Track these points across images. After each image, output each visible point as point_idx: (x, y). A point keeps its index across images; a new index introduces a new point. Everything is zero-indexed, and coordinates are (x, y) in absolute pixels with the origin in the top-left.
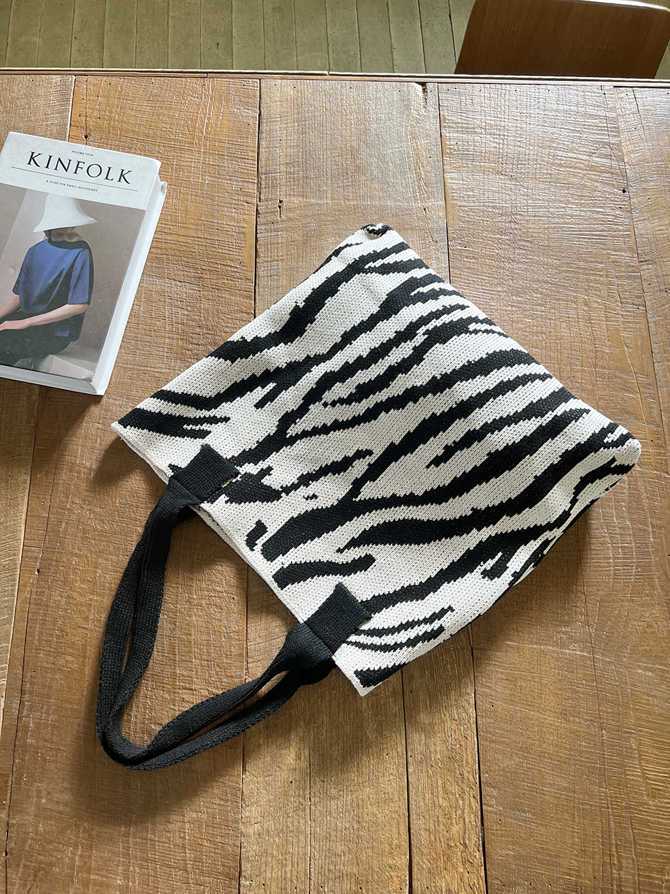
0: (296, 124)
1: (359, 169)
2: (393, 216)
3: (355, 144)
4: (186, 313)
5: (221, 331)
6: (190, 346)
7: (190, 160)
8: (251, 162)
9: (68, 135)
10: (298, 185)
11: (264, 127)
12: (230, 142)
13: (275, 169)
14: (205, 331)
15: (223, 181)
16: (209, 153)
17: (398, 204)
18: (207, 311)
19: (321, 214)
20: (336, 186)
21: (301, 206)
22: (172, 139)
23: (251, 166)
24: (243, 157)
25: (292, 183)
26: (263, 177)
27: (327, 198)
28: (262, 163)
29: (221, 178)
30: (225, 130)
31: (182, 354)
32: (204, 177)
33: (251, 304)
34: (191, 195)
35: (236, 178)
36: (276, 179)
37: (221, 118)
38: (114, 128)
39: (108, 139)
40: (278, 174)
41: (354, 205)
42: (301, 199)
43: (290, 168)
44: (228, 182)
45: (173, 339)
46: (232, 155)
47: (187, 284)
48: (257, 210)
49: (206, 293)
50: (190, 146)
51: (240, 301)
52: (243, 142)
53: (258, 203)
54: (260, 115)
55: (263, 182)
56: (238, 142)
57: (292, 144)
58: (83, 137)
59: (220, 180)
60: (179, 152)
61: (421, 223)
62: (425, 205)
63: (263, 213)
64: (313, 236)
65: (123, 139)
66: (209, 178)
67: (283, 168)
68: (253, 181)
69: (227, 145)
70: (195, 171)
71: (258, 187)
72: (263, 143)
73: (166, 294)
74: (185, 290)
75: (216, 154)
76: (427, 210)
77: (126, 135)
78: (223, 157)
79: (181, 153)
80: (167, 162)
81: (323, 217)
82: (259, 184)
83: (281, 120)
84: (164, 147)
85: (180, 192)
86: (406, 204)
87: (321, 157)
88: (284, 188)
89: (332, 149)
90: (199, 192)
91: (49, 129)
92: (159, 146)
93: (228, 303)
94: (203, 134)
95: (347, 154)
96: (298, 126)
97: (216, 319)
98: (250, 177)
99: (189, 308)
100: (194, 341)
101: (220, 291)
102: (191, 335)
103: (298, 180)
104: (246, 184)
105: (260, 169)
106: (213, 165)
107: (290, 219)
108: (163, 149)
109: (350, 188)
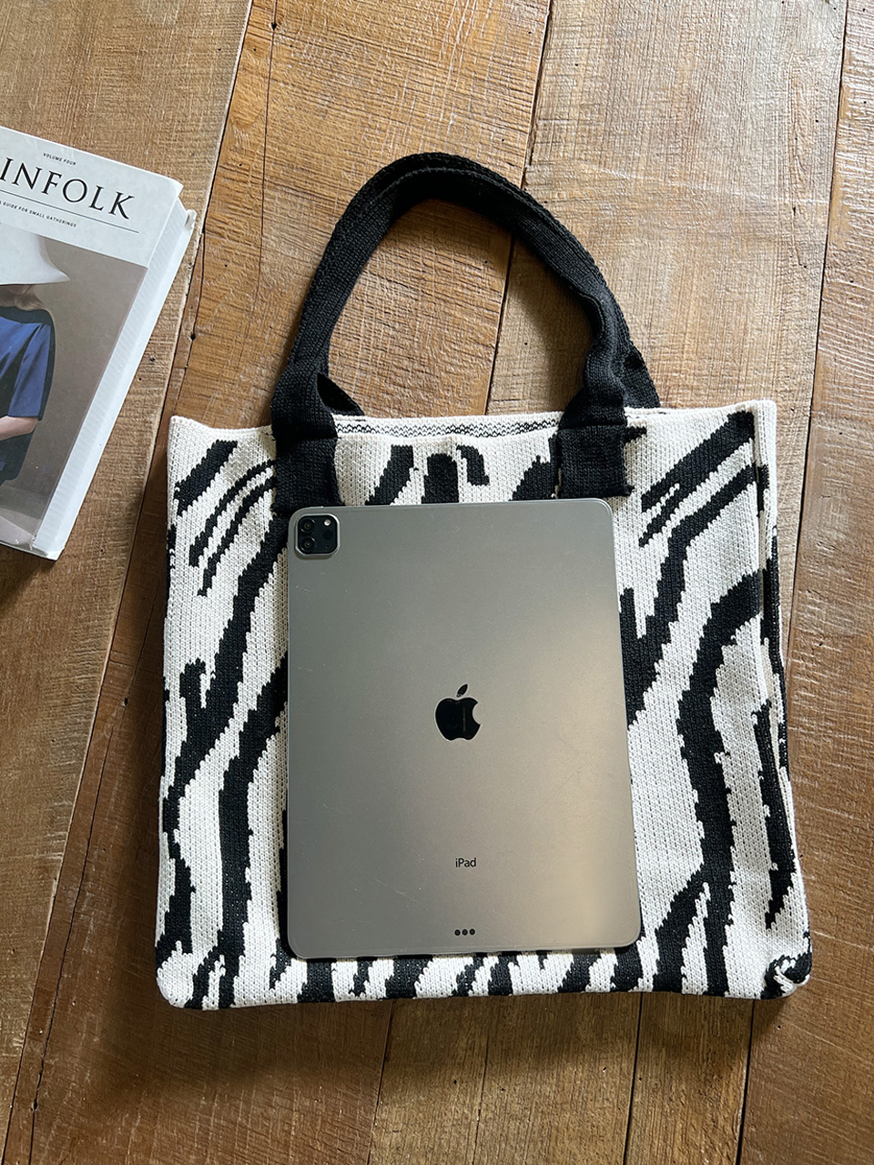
0: (606, 40)
1: (696, 128)
2: (741, 214)
3: (696, 85)
4: (391, 333)
5: (441, 370)
6: (391, 388)
7: (429, 82)
8: (525, 96)
9: (246, 20)
10: (595, 143)
11: (555, 40)
12: (497, 59)
13: (561, 113)
14: (416, 366)
15: (477, 123)
16: (461, 74)
17: (752, 194)
18: (424, 333)
19: (624, 196)
20: (655, 152)
21: (594, 180)
22: (406, 44)
23: (525, 103)
24: (514, 86)
25: (585, 140)
26: (541, 123)
27: (637, 170)
28: (543, 100)
29: (473, 118)
30: (491, 38)
31: (377, 398)
32: (447, 113)
33: (493, 331)
34: (425, 140)
35: (498, 122)
36: (560, 130)
37: (487, 16)
38: (318, 15)
39: (307, 33)
40: (565, 122)
41: (679, 188)
42: (595, 168)
43: (586, 113)
44: (485, 126)
45: (366, 372)
46: (497, 81)
47: (399, 287)
48: (524, 177)
49: (426, 305)
50: (432, 58)
51: (477, 325)
52: (517, 62)
53: (527, 166)
54: (550, 18)
55: (539, 133)
56: (508, 60)
57: (595, 74)
58: (270, 25)
59: (472, 121)
60: (414, 66)
61: (785, 231)
62: (797, 202)
63: (532, 185)
64: (607, 232)
65: (331, 36)
66: (456, 116)
67: (575, 113)
68: (524, 129)
69: (491, 64)
70: (435, 101)
71: (530, 139)
72: (548, 66)
73: (365, 298)
74: (394, 295)
75: (471, 77)
76: (798, 212)
77: (336, 29)
78: (481, 83)
79: (417, 69)
80: (393, 82)
81: (627, 202)
82: (533, 134)
83: (582, 32)
84: (392, 56)
85: (408, 134)
86: (764, 197)
87: (639, 100)
88: (571, 147)
89: (657, 89)
90: (437, 137)
91: (219, 7)
92: (385, 53)
93: (457, 326)
94: (455, 41)
95: (680, 100)
96: (609, 43)
97: (436, 348)
98: (521, 122)
99: (397, 326)
100: (399, 380)
101: (448, 305)
102: (395, 370)
103: (596, 136)
104: (512, 133)
105: (538, 111)
106: (465, 95)
107: (574, 199)
108: (389, 58)
109: (678, 158)
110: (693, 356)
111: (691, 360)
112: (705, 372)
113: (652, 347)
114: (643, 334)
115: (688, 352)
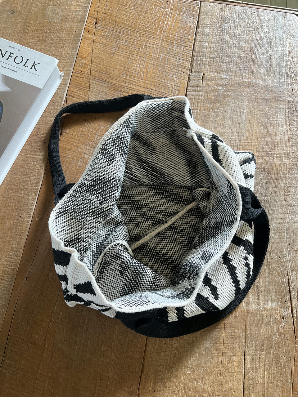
0: (219, 30)
1: (254, 61)
2: (272, 92)
3: (253, 45)
7: (153, 43)
8: (189, 48)
9: (86, 21)
10: (216, 65)
11: (200, 29)
12: (179, 36)
13: (203, 55)
15: (171, 58)
16: (165, 41)
17: (276, 84)
19: (227, 85)
20: (239, 69)
21: (216, 79)
22: (144, 30)
23: (189, 51)
24: (185, 45)
25: (212, 64)
26: (195, 58)
27: (232, 75)
28: (196, 50)
29: (170, 56)
30: (176, 28)
32: (160, 54)
34: (151, 64)
35: (179, 57)
36: (203, 61)
37: (175, 21)
38: (112, 20)
39: (108, 26)
40: (204, 58)
41: (248, 82)
42: (216, 74)
43: (212, 55)
44: (174, 59)
46: (179, 43)
48: (189, 77)
50: (154, 35)
52: (186, 36)
53: (190, 73)
54: (198, 22)
55: (195, 62)
56: (183, 36)
57: (215, 41)
58: (94, 23)
59: (169, 57)
60: (147, 38)
61: (289, 98)
62: (294, 87)
63: (192, 80)
64: (221, 97)
65: (117, 27)
66: (163, 55)
67: (208, 55)
68: (189, 60)
69: (176, 37)
70: (156, 50)
71: (191, 64)
72: (198, 38)
75: (169, 42)
76: (294, 91)
77: (119, 25)
78: (173, 44)
79: (149, 39)
80: (140, 43)
81: (228, 87)
82: (192, 62)
83: (210, 26)
84: (139, 34)
85: (145, 61)
86: (281, 85)
87: (232, 51)
88: (207, 67)
89: (239, 47)
90: (156, 62)
91: (76, 17)
92: (137, 33)
94: (163, 29)
95: (247, 51)
96: (220, 31)
98: (187, 57)
103: (216, 63)
104: (184, 61)
105: (194, 54)
106: (166, 48)
107: (208, 85)
108: (139, 35)
109: (247, 71)
110: (256, 144)
111: (255, 145)
112: (261, 150)
113: (239, 140)
114: (236, 135)
115: (254, 142)
